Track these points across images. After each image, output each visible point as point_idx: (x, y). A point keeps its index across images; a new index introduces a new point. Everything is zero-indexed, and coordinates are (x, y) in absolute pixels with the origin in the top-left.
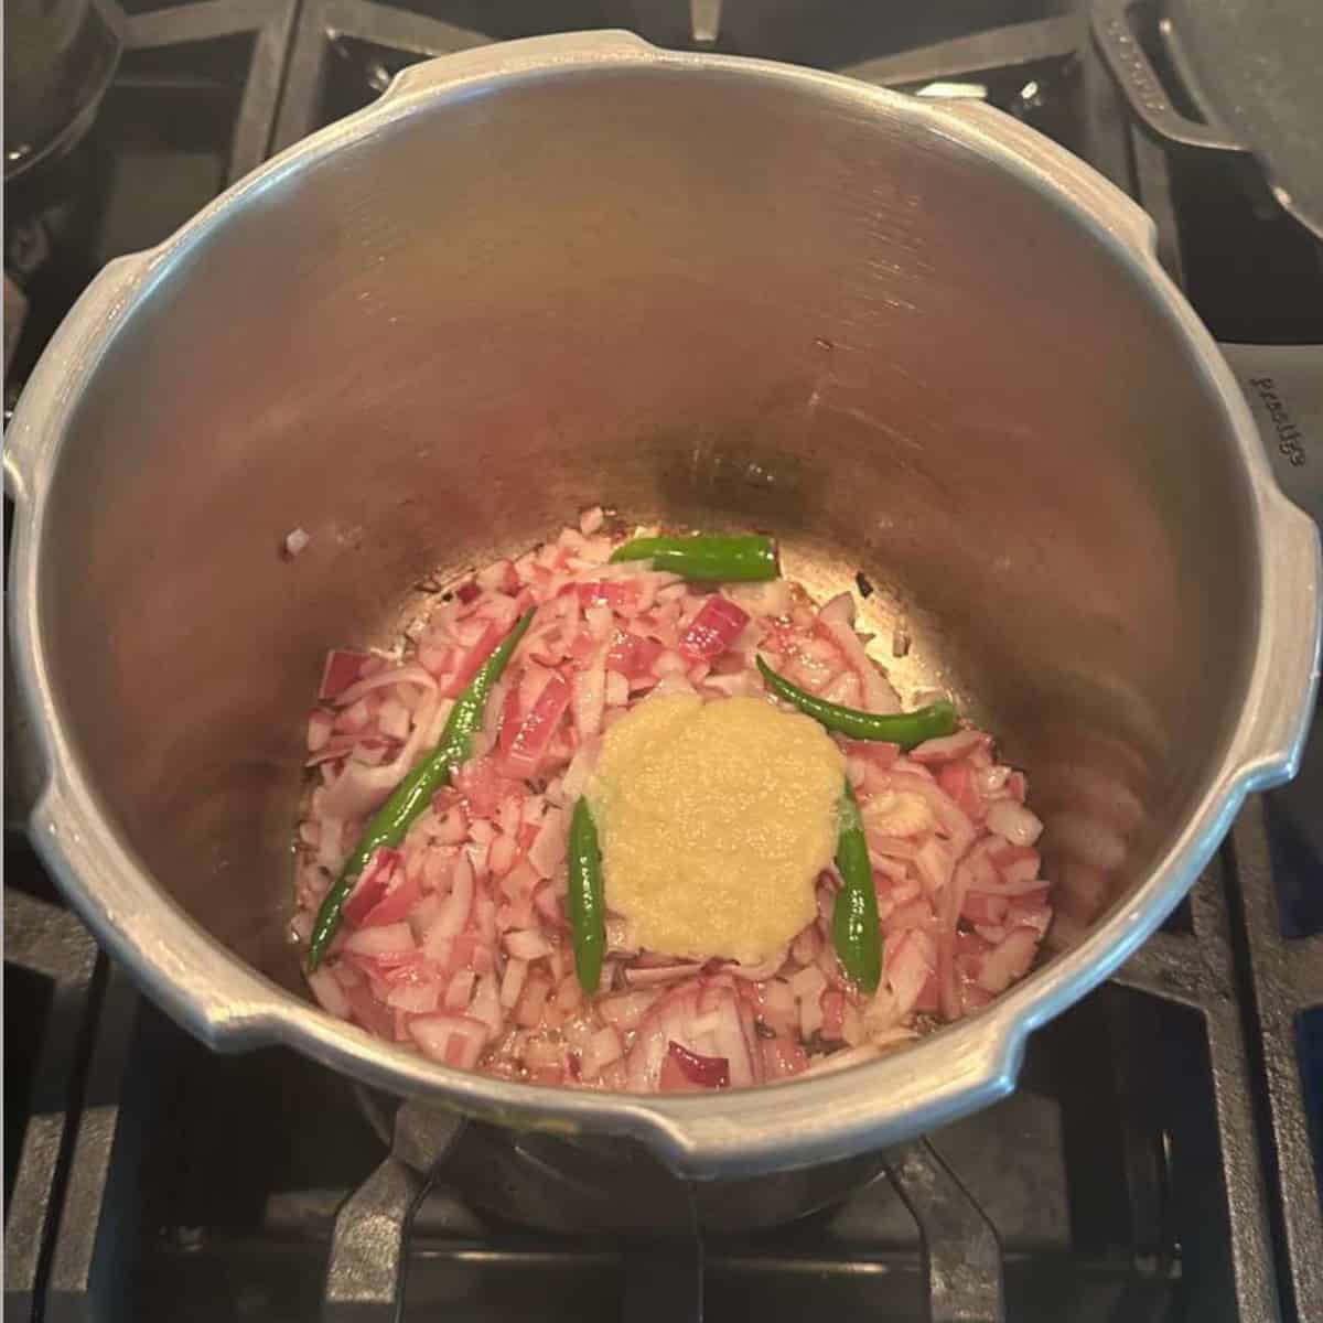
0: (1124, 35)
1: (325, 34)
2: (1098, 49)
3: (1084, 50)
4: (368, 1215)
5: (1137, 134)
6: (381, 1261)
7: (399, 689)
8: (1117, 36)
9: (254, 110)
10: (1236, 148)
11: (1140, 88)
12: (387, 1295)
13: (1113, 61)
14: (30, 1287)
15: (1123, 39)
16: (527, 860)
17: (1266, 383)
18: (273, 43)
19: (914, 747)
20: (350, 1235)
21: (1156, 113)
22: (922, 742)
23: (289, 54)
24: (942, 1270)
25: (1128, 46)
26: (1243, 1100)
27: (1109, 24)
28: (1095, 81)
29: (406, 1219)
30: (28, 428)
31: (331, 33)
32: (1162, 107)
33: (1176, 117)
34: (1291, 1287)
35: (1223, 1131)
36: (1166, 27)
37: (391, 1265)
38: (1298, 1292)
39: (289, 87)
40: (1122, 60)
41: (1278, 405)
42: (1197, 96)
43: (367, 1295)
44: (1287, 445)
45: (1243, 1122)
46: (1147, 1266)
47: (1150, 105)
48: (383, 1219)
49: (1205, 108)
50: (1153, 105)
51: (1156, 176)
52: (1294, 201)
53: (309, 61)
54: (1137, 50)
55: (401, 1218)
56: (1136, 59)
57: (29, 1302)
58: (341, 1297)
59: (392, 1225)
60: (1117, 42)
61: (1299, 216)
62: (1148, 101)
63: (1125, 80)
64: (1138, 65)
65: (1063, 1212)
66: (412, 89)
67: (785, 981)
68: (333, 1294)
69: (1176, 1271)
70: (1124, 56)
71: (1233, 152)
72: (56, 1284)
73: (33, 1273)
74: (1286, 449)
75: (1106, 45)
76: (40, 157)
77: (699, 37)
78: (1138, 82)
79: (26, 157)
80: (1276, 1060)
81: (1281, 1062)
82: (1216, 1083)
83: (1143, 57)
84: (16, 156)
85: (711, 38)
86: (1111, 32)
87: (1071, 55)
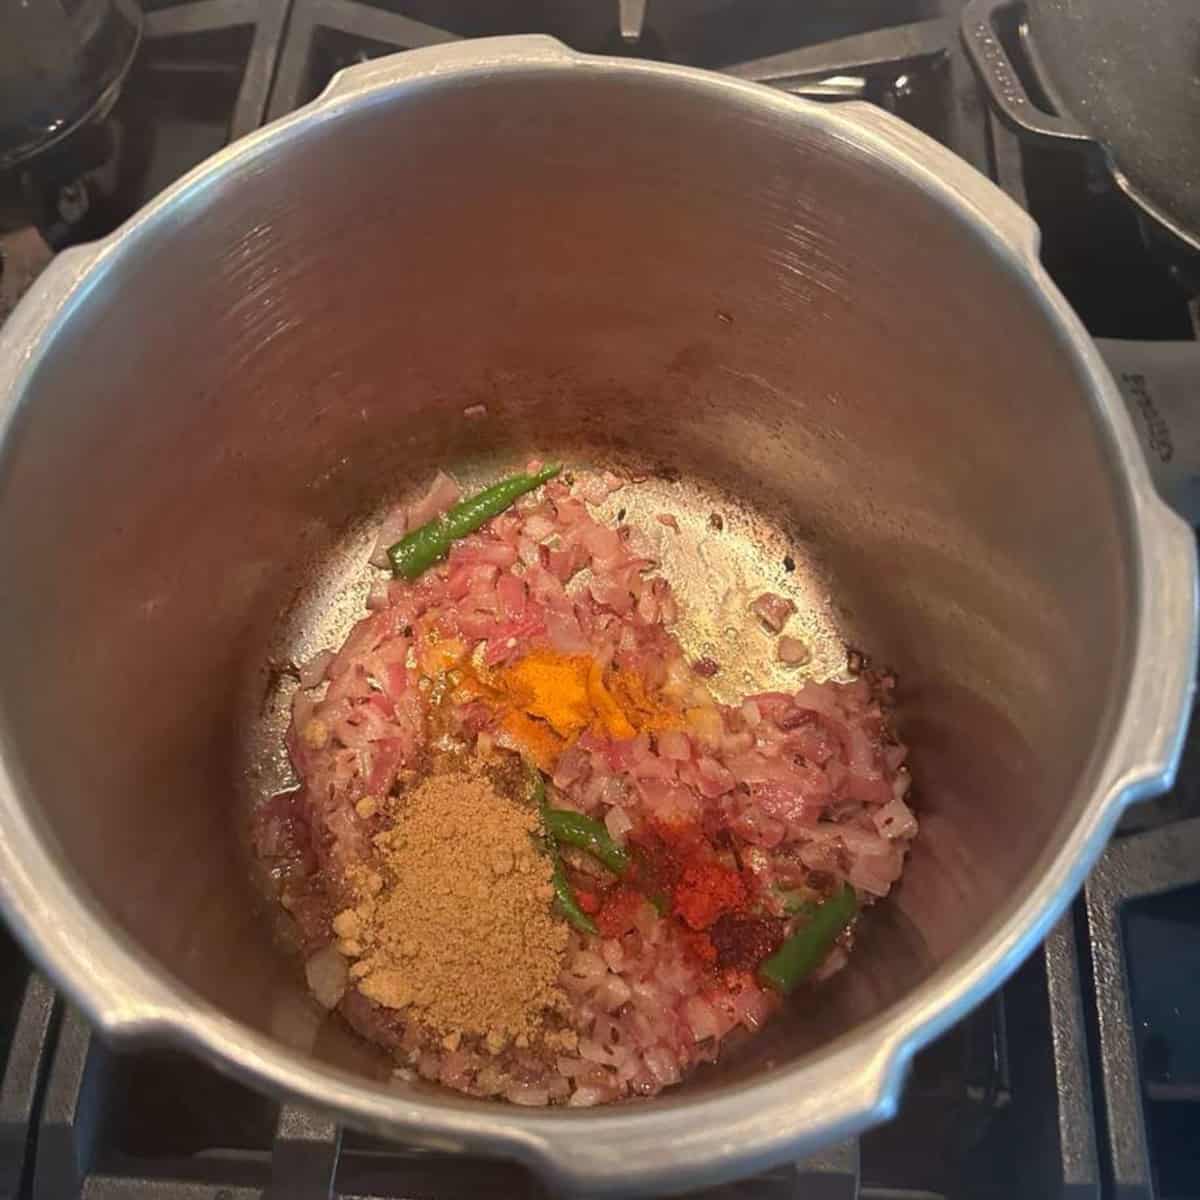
0: (990, 37)
2: (966, 51)
3: (953, 50)
5: (995, 122)
8: (983, 38)
9: (250, 93)
10: (1084, 137)
11: (1003, 84)
12: (329, 1136)
13: (980, 60)
14: (27, 1120)
15: (988, 41)
17: (1138, 379)
21: (1014, 106)
25: (992, 47)
27: (977, 26)
28: (961, 78)
32: (1021, 101)
33: (1034, 110)
36: (1024, 30)
39: (281, 75)
40: (987, 59)
41: (1148, 403)
42: (1049, 91)
46: (976, 1095)
47: (1010, 99)
49: (1056, 102)
50: (1011, 97)
51: (1010, 158)
52: (1132, 184)
54: (999, 50)
56: (999, 58)
58: (289, 1137)
60: (982, 43)
61: (1135, 198)
62: (1008, 95)
63: (989, 78)
64: (1001, 64)
68: (282, 1136)
69: (1002, 1100)
70: (989, 56)
71: (1081, 140)
72: (47, 1118)
74: (1156, 445)
75: (974, 49)
76: (73, 128)
77: (625, 34)
78: (1000, 79)
79: (60, 130)
80: (1100, 945)
81: (1104, 946)
82: (1049, 965)
83: (1004, 56)
84: (53, 128)
85: (636, 34)
86: (978, 35)
87: (941, 53)
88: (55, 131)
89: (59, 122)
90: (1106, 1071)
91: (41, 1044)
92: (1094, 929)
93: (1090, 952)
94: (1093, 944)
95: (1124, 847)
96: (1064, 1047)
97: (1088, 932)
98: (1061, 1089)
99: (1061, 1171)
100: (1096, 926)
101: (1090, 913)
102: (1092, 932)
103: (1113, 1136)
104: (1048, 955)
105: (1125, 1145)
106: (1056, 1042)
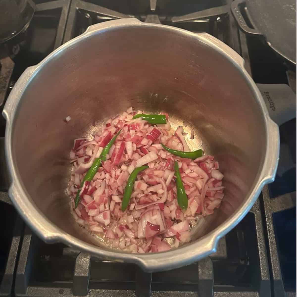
1: (76, 8)
2: (232, 14)
3: (229, 13)
4: (83, 258)
5: (240, 32)
6: (86, 268)
7: (90, 146)
8: (236, 11)
10: (260, 34)
12: (87, 275)
13: (235, 16)
14: (13, 274)
15: (237, 11)
16: (117, 182)
18: (65, 10)
19: (195, 159)
20: (79, 262)
21: (244, 27)
22: (196, 158)
23: (69, 13)
24: (201, 269)
25: (238, 13)
26: (262, 232)
27: (235, 8)
28: (231, 19)
29: (91, 258)
30: (9, 105)
31: (77, 8)
32: (245, 25)
33: (248, 27)
34: (272, 272)
35: (258, 239)
36: (246, 8)
37: (88, 268)
38: (273, 273)
39: (69, 20)
40: (237, 16)
41: (270, 98)
42: (252, 23)
43: (83, 275)
44: (272, 106)
45: (262, 237)
46: (242, 263)
47: (243, 25)
48: (86, 259)
49: (254, 25)
52: (272, 44)
53: (73, 14)
54: (240, 14)
55: (90, 258)
56: (240, 15)
57: (13, 277)
58: (77, 275)
59: (88, 260)
60: (236, 12)
61: (273, 48)
63: (238, 20)
64: (240, 17)
65: (225, 251)
66: (91, 31)
67: (169, 207)
68: (76, 275)
69: (248, 264)
71: (260, 35)
72: (18, 273)
73: (13, 271)
74: (271, 107)
75: (234, 13)
76: (18, 33)
77: (152, 9)
78: (240, 20)
79: (15, 34)
80: (269, 224)
81: (270, 224)
82: (257, 228)
83: (241, 15)
84: (13, 33)
85: (154, 9)
86: (235, 10)
87: (227, 13)
88: (14, 34)
89: (15, 32)
90: (271, 253)
91: (16, 255)
92: (267, 220)
93: (266, 225)
94: (267, 223)
95: (274, 200)
96: (261, 248)
97: (266, 220)
98: (260, 257)
99: (261, 277)
100: (268, 219)
101: (266, 216)
102: (267, 221)
103: (273, 268)
104: (257, 226)
105: (276, 271)
106: (259, 247)
